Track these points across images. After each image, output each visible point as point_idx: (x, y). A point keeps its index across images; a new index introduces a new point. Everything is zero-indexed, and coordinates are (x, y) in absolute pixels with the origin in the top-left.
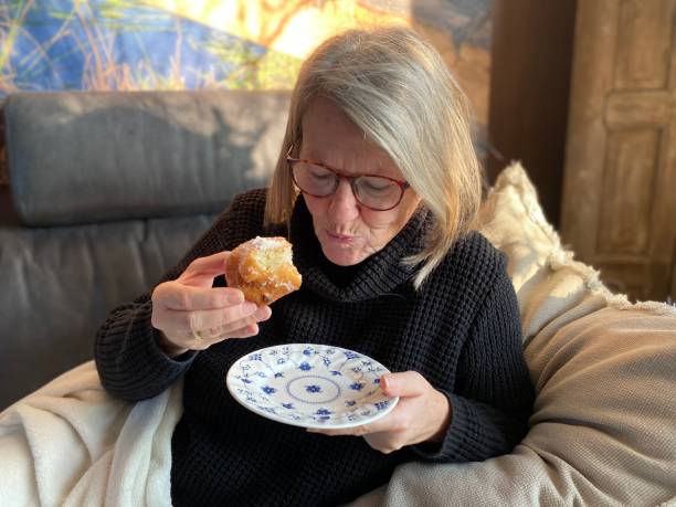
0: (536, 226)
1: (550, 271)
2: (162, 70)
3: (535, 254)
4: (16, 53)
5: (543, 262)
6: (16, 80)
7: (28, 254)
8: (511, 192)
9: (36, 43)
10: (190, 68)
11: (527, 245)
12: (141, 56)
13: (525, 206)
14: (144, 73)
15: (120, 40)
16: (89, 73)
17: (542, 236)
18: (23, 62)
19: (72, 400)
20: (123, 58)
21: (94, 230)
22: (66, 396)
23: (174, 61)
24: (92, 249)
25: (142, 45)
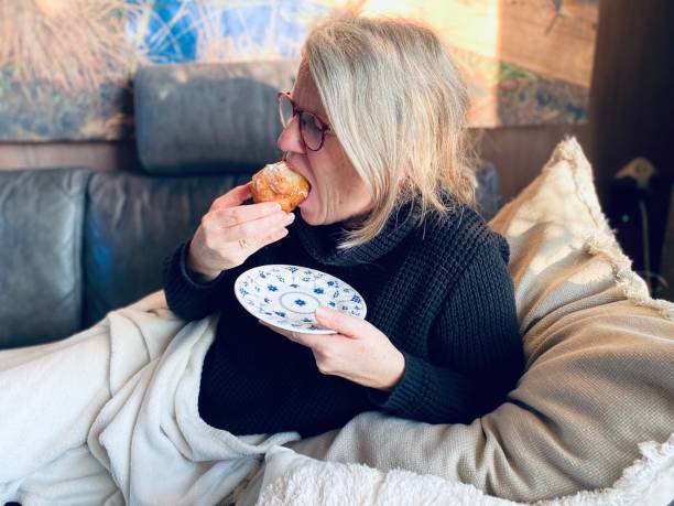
0: (582, 206)
1: (586, 255)
2: (259, 40)
3: (569, 236)
4: (148, 32)
5: (579, 246)
6: (149, 54)
7: (146, 197)
8: (563, 167)
9: (162, 22)
10: (283, 38)
11: (563, 226)
12: (242, 29)
13: (576, 184)
14: (245, 44)
15: (225, 17)
16: (202, 46)
17: (586, 216)
18: (153, 39)
19: (152, 315)
20: (227, 32)
21: (195, 181)
22: (149, 312)
23: (269, 32)
24: (191, 196)
25: (242, 20)
